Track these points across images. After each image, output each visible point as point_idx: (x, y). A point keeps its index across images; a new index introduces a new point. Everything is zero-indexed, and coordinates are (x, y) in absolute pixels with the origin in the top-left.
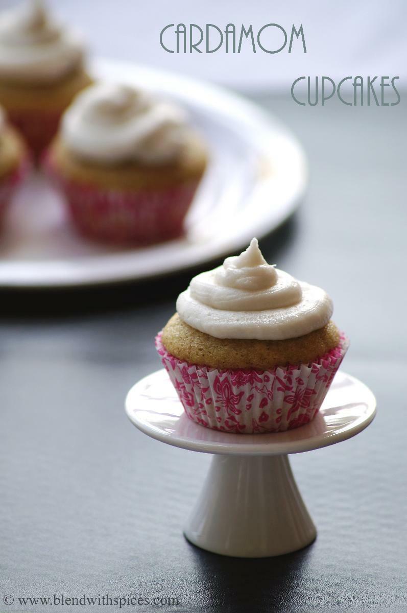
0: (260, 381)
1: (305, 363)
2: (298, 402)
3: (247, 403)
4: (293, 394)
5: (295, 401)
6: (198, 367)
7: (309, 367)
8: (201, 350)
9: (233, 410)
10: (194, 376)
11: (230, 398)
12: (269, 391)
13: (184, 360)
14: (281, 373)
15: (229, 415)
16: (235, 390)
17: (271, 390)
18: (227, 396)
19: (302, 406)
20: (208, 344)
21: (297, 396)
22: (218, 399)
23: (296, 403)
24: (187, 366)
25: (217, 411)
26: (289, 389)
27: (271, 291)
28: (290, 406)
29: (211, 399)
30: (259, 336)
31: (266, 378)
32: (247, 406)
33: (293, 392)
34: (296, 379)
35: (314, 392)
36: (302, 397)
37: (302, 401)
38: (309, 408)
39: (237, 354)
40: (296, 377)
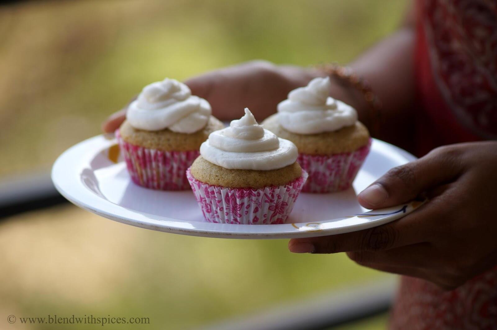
0: (255, 195)
1: (282, 185)
2: (277, 210)
3: (246, 210)
4: (275, 205)
5: (275, 210)
6: (215, 187)
7: (285, 187)
8: (217, 176)
9: (236, 214)
10: (213, 192)
11: (235, 206)
12: (260, 202)
13: (206, 183)
14: (268, 190)
15: (234, 218)
16: (238, 201)
17: (261, 202)
18: (233, 205)
19: (279, 213)
20: (222, 172)
21: (277, 207)
22: (227, 208)
23: (276, 211)
24: (208, 186)
25: (227, 215)
26: (271, 201)
27: (261, 141)
28: (272, 212)
29: (222, 208)
30: (255, 167)
31: (258, 194)
32: (246, 212)
33: (274, 203)
34: (277, 195)
35: (287, 205)
36: (280, 207)
37: (279, 210)
38: (283, 214)
39: (240, 179)
40: (277, 194)
